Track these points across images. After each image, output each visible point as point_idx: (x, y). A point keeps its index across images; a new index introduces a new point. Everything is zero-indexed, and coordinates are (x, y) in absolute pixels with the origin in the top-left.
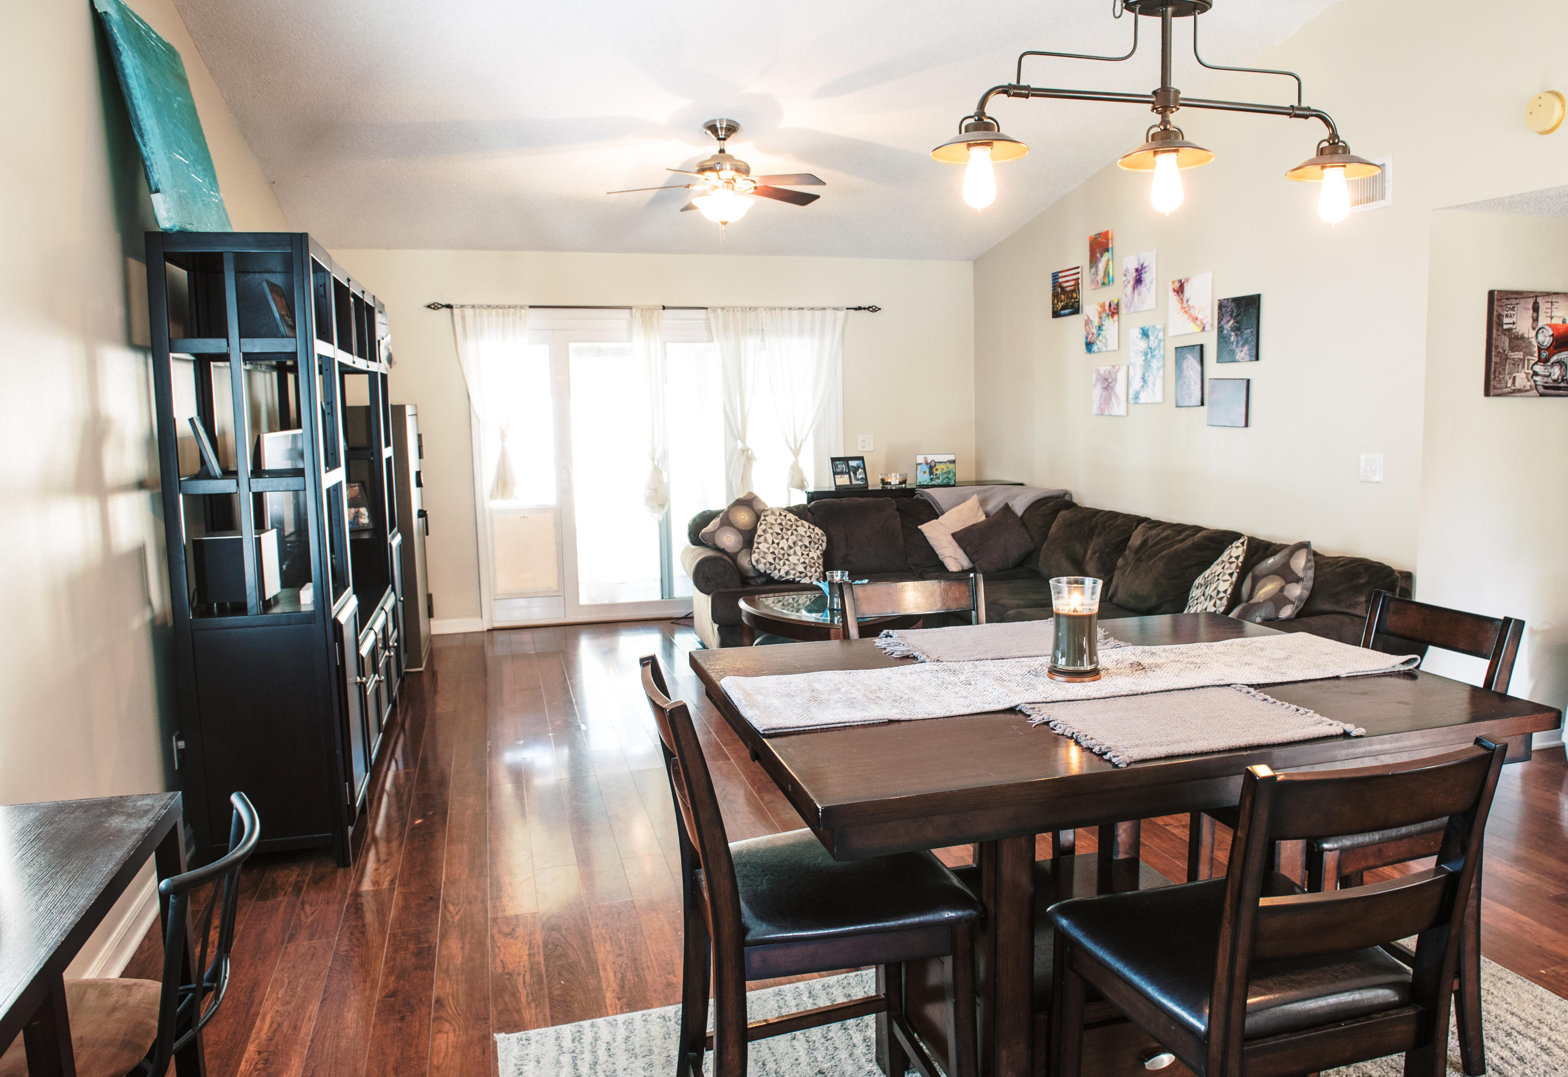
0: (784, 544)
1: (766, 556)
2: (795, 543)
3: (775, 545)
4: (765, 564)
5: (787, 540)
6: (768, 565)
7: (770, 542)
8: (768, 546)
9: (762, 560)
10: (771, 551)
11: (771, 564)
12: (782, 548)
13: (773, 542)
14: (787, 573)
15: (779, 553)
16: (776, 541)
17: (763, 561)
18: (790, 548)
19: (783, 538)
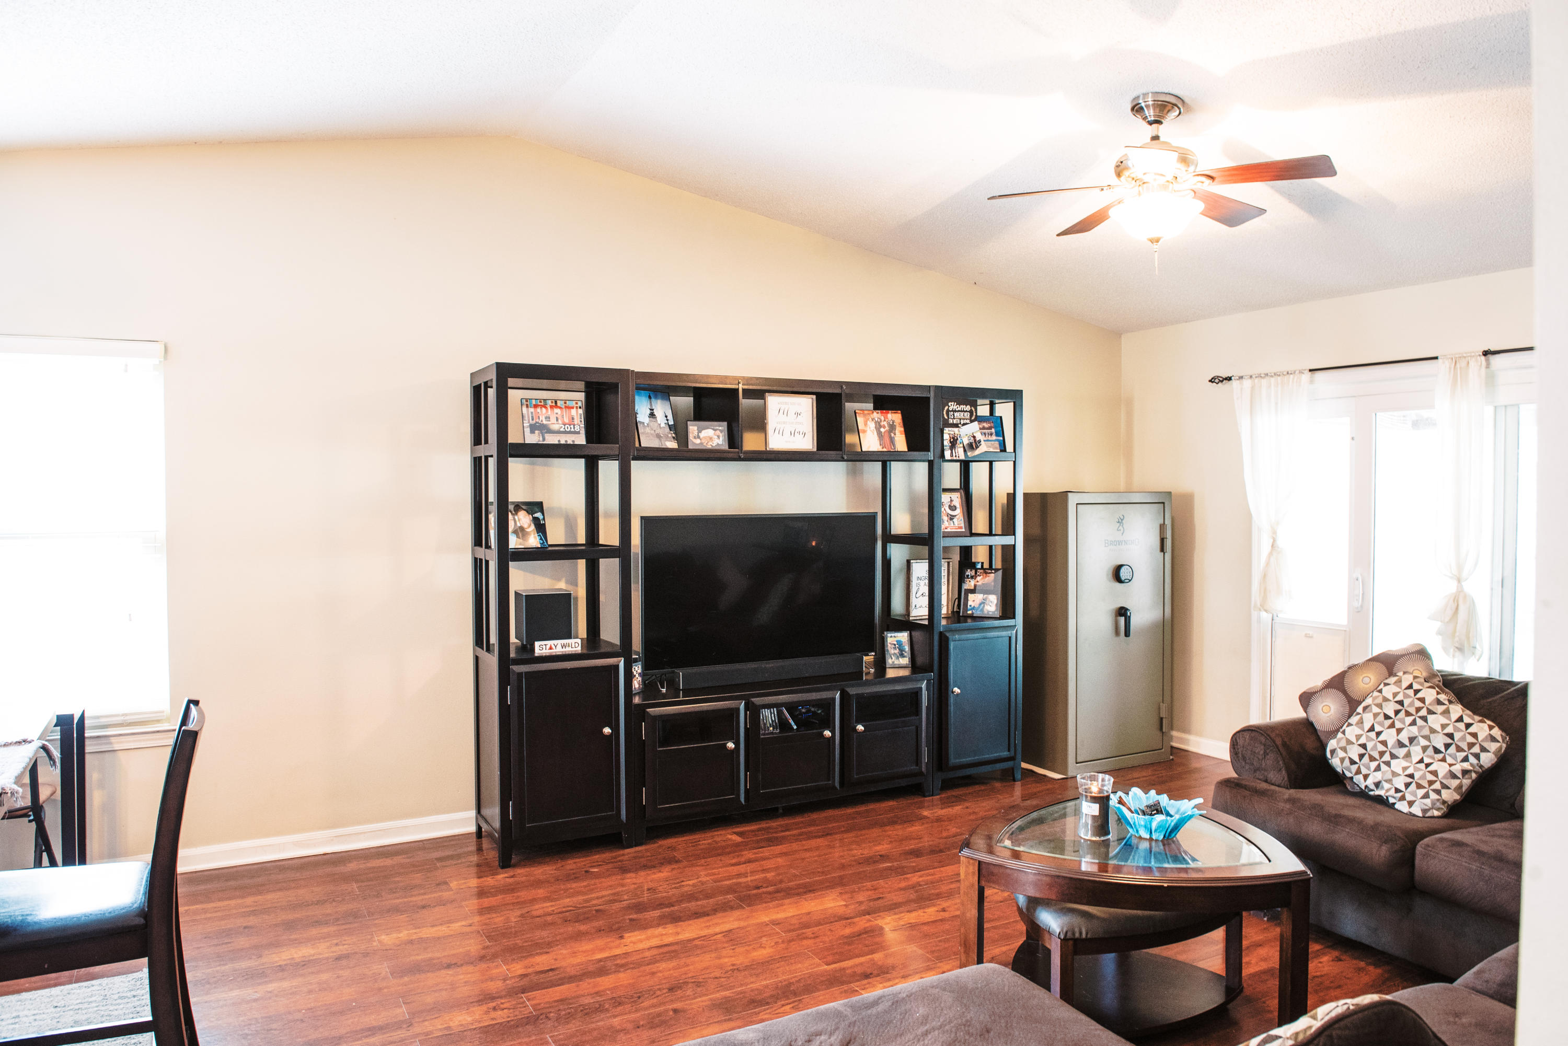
0: (1390, 736)
1: (1348, 747)
2: (1412, 740)
3: (1373, 735)
4: (1342, 760)
5: (1399, 731)
6: (1347, 762)
7: (1367, 726)
8: (1359, 732)
9: (1339, 751)
10: (1361, 741)
11: (1353, 762)
12: (1384, 743)
13: (1372, 729)
14: (1377, 785)
15: (1375, 747)
16: (1378, 728)
17: (1341, 754)
18: (1401, 745)
19: (1392, 726)
